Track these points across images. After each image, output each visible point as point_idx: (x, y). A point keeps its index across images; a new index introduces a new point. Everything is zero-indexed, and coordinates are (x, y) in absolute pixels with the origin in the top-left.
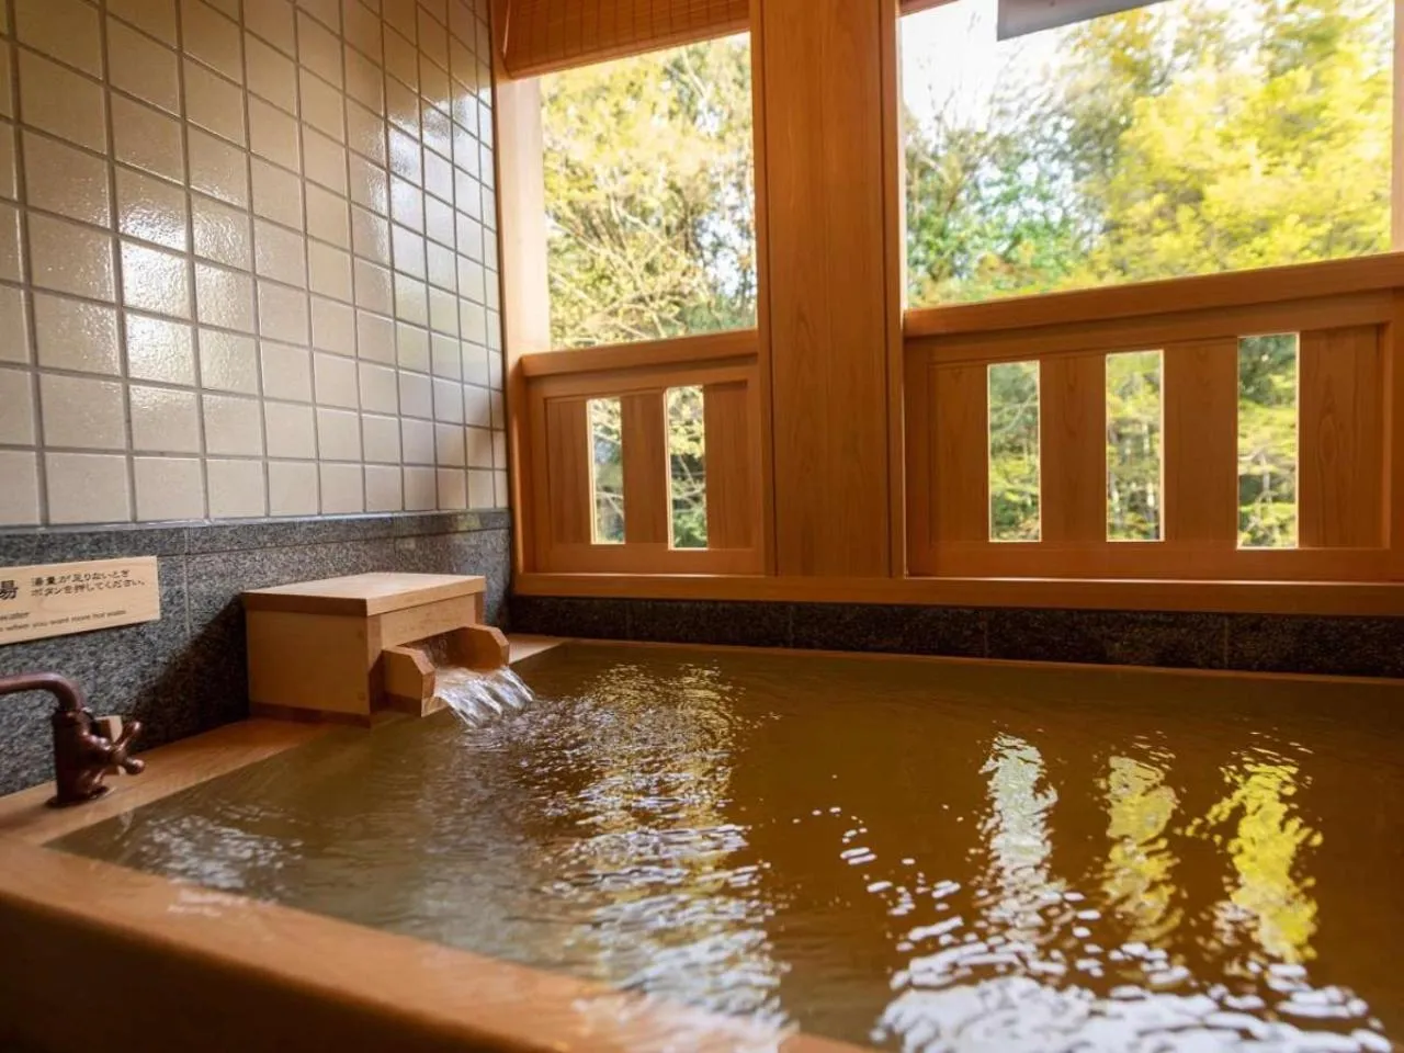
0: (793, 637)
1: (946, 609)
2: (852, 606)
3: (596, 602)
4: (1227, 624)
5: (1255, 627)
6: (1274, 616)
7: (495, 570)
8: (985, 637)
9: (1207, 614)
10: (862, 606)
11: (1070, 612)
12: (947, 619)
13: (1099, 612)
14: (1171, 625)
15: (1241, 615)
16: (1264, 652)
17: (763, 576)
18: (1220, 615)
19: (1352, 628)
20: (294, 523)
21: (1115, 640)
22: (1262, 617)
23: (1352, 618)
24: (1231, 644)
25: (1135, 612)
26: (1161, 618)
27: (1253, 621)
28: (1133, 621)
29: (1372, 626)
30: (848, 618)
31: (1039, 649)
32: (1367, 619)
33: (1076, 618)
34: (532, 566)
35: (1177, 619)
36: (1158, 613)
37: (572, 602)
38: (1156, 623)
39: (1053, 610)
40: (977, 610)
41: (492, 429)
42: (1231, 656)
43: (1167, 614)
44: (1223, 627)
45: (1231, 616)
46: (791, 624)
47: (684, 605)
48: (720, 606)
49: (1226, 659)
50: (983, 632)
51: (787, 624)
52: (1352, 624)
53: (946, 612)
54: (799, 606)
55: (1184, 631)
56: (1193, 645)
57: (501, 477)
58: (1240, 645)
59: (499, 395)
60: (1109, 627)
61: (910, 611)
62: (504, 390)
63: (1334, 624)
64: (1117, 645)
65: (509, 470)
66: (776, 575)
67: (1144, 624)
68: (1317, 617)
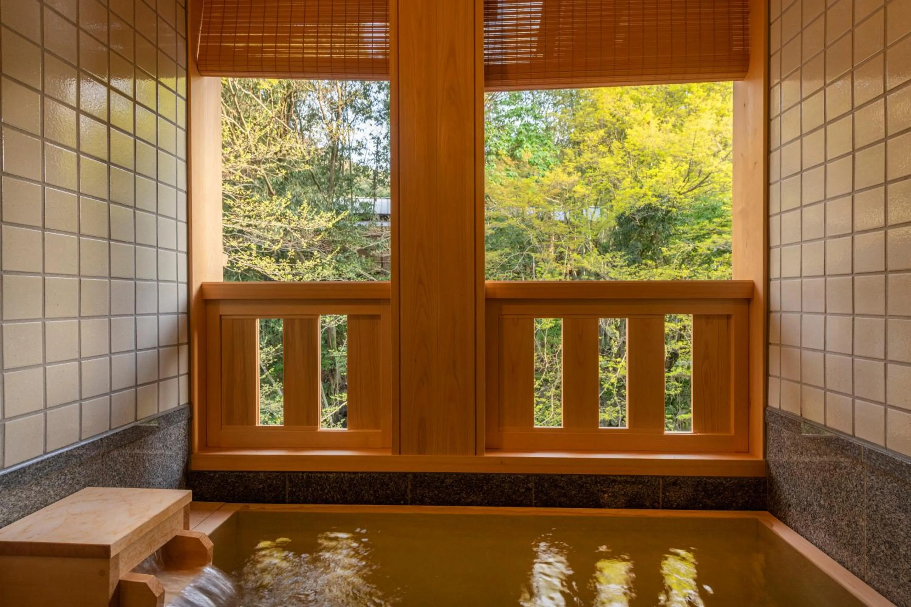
0: (410, 496)
1: (510, 475)
2: (451, 474)
3: (262, 475)
4: (661, 481)
5: (675, 484)
6: (683, 477)
7: (178, 454)
8: (533, 492)
9: (652, 477)
10: (458, 474)
11: (580, 476)
12: (510, 482)
13: (595, 476)
14: (634, 483)
15: (668, 477)
16: (679, 497)
17: (390, 454)
18: (658, 477)
19: (719, 483)
20: (24, 468)
21: (604, 492)
22: (678, 478)
23: (719, 478)
24: (663, 493)
25: (615, 476)
26: (629, 479)
27: (673, 480)
28: (614, 481)
29: (727, 482)
30: (448, 481)
31: (563, 499)
32: (726, 478)
33: (584, 480)
34: (205, 445)
35: (637, 480)
36: (627, 476)
37: (241, 475)
38: (626, 482)
39: (571, 475)
40: (528, 476)
41: (179, 345)
42: (663, 500)
43: (632, 477)
44: (659, 484)
45: (663, 477)
46: (410, 487)
47: (331, 476)
48: (360, 475)
49: (660, 501)
50: (531, 490)
51: (407, 487)
52: (719, 481)
53: (509, 477)
54: (415, 475)
55: (640, 486)
56: (644, 494)
57: (183, 380)
58: (668, 494)
59: (185, 316)
60: (601, 485)
61: (487, 478)
62: (188, 312)
63: (711, 481)
64: (606, 495)
65: (190, 374)
66: (400, 453)
67: (620, 483)
68: (703, 477)
